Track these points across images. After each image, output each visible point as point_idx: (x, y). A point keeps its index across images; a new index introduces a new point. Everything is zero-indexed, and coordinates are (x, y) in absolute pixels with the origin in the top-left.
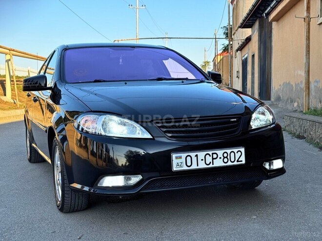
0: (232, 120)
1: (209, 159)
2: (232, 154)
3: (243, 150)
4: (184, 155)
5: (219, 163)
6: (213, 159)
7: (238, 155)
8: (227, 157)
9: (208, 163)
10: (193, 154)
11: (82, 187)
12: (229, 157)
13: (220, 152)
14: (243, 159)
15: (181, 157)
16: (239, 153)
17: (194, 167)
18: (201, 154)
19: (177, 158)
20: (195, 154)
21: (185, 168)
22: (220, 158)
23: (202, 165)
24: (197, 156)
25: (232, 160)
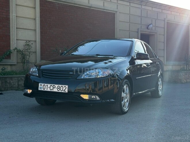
2: (62, 87)
4: (43, 84)
6: (53, 88)
7: (64, 88)
8: (59, 88)
9: (51, 89)
12: (60, 88)
15: (42, 85)
16: (65, 88)
19: (40, 85)
22: (56, 88)
24: (47, 85)
25: (62, 90)
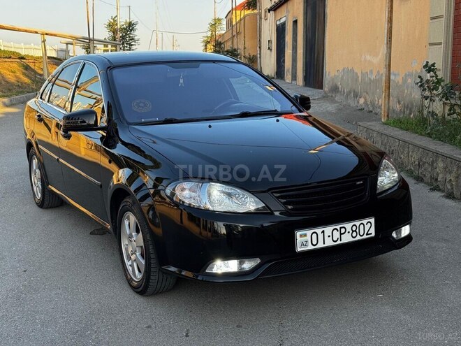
0: (358, 183)
1: (337, 235)
3: (372, 220)
4: (309, 232)
5: (347, 238)
6: (341, 234)
9: (335, 239)
10: (319, 231)
11: (181, 272)
13: (348, 226)
14: (373, 231)
15: (305, 235)
17: (320, 245)
18: (328, 230)
19: (301, 236)
20: (322, 230)
21: (310, 247)
23: (329, 243)
24: (323, 232)
25: (362, 234)
